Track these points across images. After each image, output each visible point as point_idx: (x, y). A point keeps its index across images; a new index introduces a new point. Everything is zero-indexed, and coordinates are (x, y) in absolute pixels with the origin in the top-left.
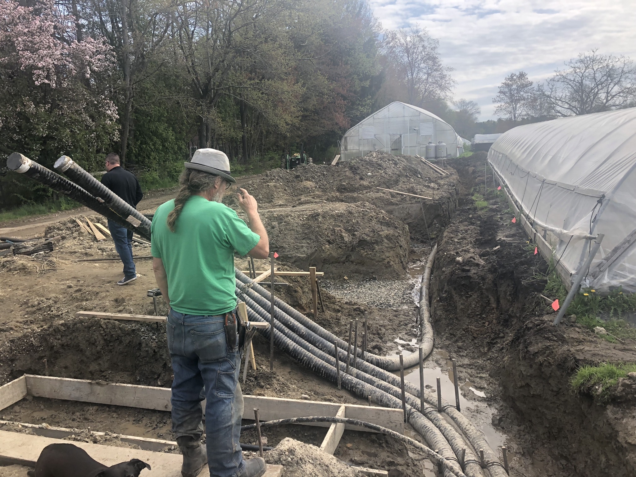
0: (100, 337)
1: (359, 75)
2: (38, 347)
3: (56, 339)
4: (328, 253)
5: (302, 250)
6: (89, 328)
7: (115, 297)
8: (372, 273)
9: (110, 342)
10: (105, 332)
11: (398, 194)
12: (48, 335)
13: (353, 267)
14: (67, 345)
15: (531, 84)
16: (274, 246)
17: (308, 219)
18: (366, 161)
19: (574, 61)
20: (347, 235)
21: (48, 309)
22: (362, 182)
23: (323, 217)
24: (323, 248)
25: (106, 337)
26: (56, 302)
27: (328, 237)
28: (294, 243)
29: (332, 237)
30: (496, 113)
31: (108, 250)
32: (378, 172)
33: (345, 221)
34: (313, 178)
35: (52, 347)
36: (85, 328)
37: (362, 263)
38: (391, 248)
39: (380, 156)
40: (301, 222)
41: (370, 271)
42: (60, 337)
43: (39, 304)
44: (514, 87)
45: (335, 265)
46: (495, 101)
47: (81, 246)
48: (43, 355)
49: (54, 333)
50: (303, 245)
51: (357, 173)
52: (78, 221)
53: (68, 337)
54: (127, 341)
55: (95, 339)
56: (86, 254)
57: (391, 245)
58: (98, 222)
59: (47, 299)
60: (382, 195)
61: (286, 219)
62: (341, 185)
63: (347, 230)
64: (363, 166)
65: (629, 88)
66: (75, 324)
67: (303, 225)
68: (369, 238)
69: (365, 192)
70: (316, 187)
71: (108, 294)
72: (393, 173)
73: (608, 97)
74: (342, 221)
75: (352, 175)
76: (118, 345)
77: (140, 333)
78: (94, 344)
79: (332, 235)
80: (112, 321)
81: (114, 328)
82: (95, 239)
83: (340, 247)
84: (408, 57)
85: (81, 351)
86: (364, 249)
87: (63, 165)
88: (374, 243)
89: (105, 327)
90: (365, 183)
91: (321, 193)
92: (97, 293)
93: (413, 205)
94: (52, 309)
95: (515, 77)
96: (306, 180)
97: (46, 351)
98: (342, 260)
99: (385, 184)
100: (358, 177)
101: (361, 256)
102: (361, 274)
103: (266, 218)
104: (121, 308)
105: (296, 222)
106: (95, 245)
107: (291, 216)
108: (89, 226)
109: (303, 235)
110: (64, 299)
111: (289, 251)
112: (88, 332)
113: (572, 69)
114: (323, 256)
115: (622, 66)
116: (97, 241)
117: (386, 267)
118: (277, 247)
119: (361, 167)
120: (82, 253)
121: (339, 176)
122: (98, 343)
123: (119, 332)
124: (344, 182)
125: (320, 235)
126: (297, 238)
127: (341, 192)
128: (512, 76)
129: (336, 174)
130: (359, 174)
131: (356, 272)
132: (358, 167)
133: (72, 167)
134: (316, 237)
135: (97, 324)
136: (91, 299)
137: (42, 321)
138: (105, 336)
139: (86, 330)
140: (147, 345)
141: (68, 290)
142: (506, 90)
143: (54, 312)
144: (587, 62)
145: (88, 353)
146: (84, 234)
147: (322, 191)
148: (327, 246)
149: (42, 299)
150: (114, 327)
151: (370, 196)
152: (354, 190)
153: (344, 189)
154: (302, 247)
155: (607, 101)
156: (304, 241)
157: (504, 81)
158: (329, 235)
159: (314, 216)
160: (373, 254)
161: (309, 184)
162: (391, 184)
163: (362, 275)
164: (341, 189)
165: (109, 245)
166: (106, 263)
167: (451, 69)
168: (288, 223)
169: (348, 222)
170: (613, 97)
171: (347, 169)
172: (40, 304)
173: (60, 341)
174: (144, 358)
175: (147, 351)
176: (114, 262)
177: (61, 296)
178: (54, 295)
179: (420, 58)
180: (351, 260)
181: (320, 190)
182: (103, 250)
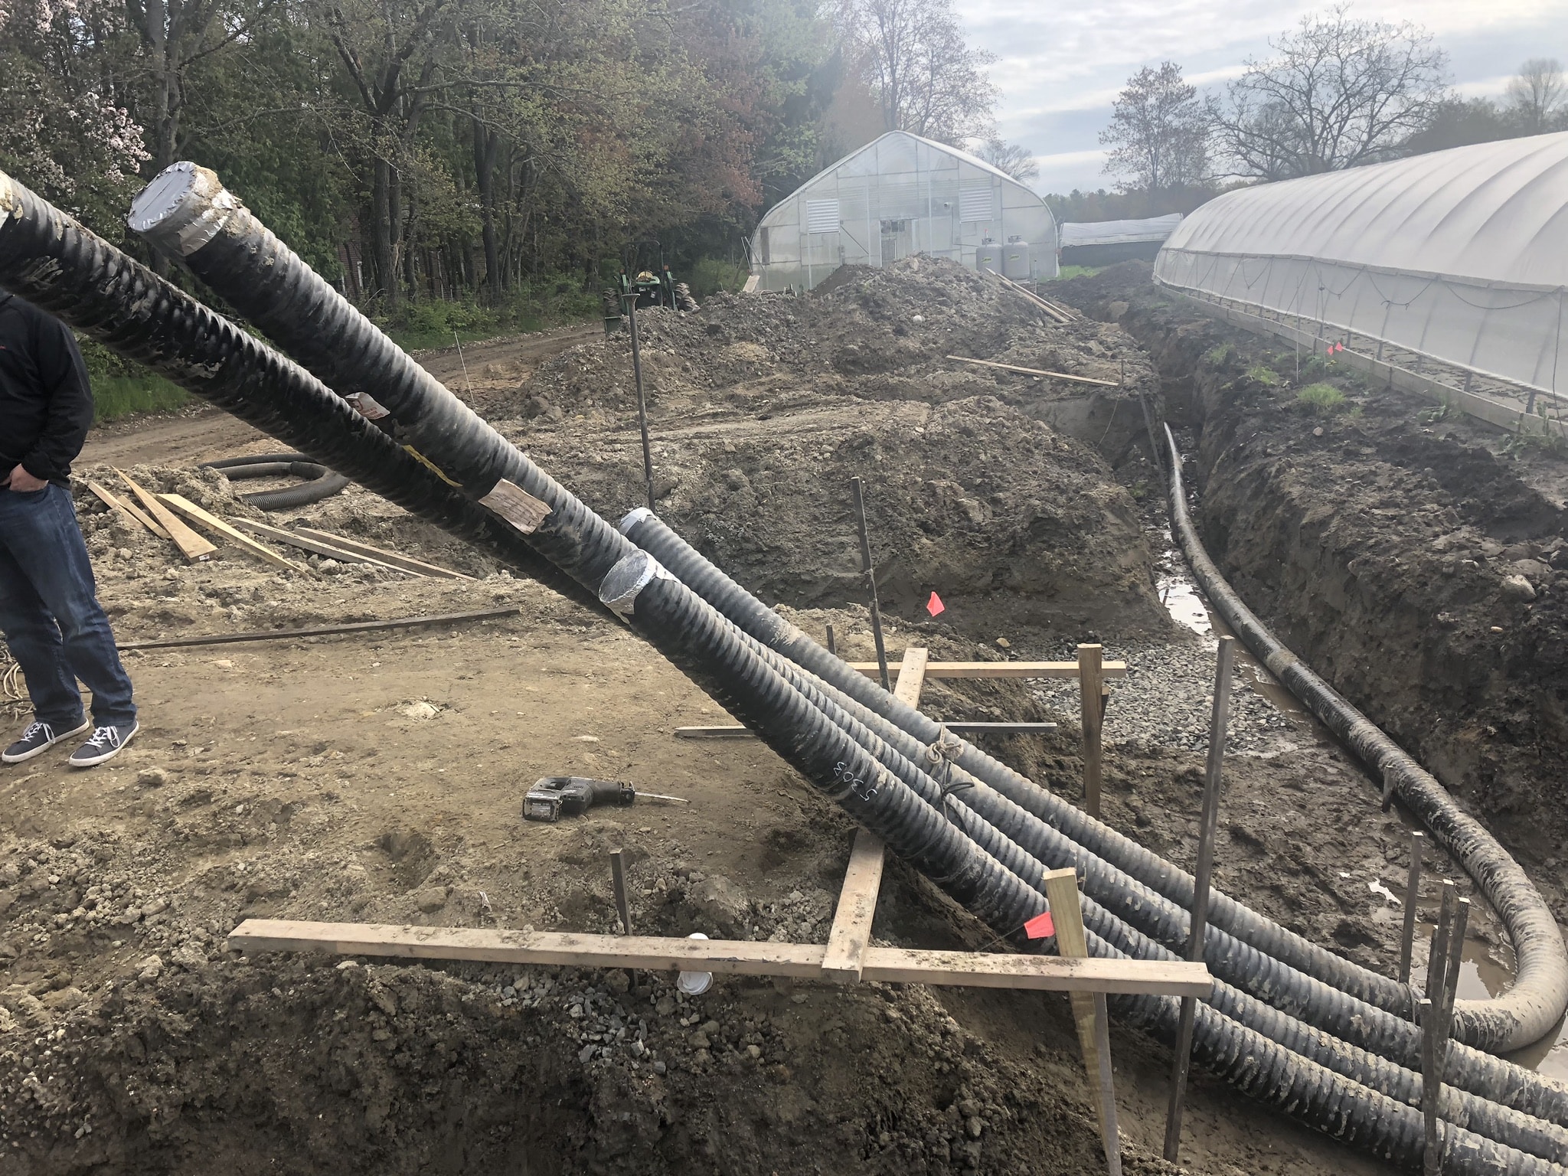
0: (375, 1061)
1: (777, 65)
2: (62, 1116)
3: (153, 1079)
4: (935, 563)
5: (845, 557)
6: (309, 1011)
7: (378, 827)
8: (1082, 623)
9: (424, 1077)
10: (395, 1031)
11: (1013, 373)
12: (114, 1058)
13: (1019, 606)
14: (210, 1104)
15: (1191, 92)
16: (750, 546)
17: (837, 456)
18: (901, 281)
19: (1290, 38)
20: (976, 503)
21: (71, 893)
22: (902, 341)
23: (887, 448)
24: (916, 547)
25: (402, 1058)
26: (102, 861)
27: (917, 510)
28: (810, 535)
29: (933, 512)
30: (1107, 168)
31: (247, 596)
32: (941, 312)
33: (954, 459)
34: (761, 332)
35: (138, 1124)
36: (291, 1011)
37: (1050, 593)
38: (1129, 539)
39: (931, 268)
40: (818, 467)
41: (1075, 616)
42: (171, 1068)
43: (25, 870)
44: (1152, 100)
45: (961, 600)
46: (1104, 140)
47: (134, 584)
48: (96, 1158)
49: (138, 1052)
50: (844, 539)
51: (883, 317)
52: (96, 487)
53: (212, 1064)
54: (509, 1069)
55: (349, 1071)
56: (166, 617)
57: (1126, 530)
58: (171, 491)
59: (58, 846)
60: (971, 377)
61: (768, 459)
62: (845, 351)
63: (968, 486)
64: (894, 295)
65: (1422, 104)
66: (238, 996)
67: (827, 476)
68: (1060, 511)
69: (913, 369)
70: (772, 360)
71: (337, 811)
72: (982, 315)
73: (1372, 126)
74: (945, 458)
75: (872, 323)
76: (465, 1089)
77: (572, 1030)
78: (346, 1094)
79: (927, 504)
80: (419, 973)
81: (438, 1010)
82: (176, 554)
83: (970, 544)
84: (882, 26)
85: (284, 1126)
86: (1051, 547)
87: (187, 214)
88: (1079, 527)
89: (390, 1007)
90: (912, 344)
91: (789, 378)
92: (287, 809)
93: (1064, 403)
94: (91, 894)
95: (1151, 78)
96: (741, 339)
97: (105, 1140)
98: (980, 584)
99: (968, 346)
100: (888, 328)
101: (1046, 570)
102: (1046, 626)
103: (703, 456)
104: (430, 893)
105: (804, 468)
106: (189, 577)
107: (782, 448)
108: (140, 504)
109: (836, 508)
110: (140, 845)
111: (802, 562)
112: (309, 1030)
113: (1287, 58)
114: (919, 573)
115: (1407, 47)
116: (188, 562)
117: (1128, 602)
118: (760, 551)
119: (890, 299)
120: (145, 614)
121: (831, 325)
122: (368, 1090)
123: (464, 1026)
124: (853, 341)
125: (894, 508)
126: (816, 518)
127: (846, 372)
128: (1145, 74)
129: (823, 322)
130: (889, 318)
131: (1028, 623)
132: (884, 300)
133: (236, 229)
134: (881, 512)
135: (351, 995)
136: (264, 840)
137: (53, 955)
138: (399, 1049)
139: (296, 1020)
140: (622, 1093)
141: (149, 795)
142: (1132, 109)
143: (104, 909)
144: (1324, 40)
145: (319, 1140)
146: (134, 537)
147: (793, 372)
148: (924, 540)
149: (34, 845)
150: (435, 1004)
151: (936, 382)
152: (880, 364)
153: (854, 363)
154: (842, 546)
155: (1371, 137)
156: (843, 527)
157: (1126, 88)
158: (920, 503)
159: (858, 447)
160: (1082, 563)
161: (751, 350)
162: (985, 346)
163: (1051, 632)
164: (847, 364)
165: (240, 577)
166: (254, 650)
167: (988, 57)
168: (778, 473)
169: (964, 461)
170: (1386, 125)
171: (854, 306)
172: (30, 870)
173: (173, 1090)
174: (613, 1158)
175: (628, 1127)
176: (286, 647)
177: (120, 828)
178: (87, 824)
179: (910, 29)
180: (1009, 583)
181: (784, 366)
182: (225, 598)
